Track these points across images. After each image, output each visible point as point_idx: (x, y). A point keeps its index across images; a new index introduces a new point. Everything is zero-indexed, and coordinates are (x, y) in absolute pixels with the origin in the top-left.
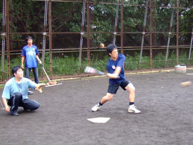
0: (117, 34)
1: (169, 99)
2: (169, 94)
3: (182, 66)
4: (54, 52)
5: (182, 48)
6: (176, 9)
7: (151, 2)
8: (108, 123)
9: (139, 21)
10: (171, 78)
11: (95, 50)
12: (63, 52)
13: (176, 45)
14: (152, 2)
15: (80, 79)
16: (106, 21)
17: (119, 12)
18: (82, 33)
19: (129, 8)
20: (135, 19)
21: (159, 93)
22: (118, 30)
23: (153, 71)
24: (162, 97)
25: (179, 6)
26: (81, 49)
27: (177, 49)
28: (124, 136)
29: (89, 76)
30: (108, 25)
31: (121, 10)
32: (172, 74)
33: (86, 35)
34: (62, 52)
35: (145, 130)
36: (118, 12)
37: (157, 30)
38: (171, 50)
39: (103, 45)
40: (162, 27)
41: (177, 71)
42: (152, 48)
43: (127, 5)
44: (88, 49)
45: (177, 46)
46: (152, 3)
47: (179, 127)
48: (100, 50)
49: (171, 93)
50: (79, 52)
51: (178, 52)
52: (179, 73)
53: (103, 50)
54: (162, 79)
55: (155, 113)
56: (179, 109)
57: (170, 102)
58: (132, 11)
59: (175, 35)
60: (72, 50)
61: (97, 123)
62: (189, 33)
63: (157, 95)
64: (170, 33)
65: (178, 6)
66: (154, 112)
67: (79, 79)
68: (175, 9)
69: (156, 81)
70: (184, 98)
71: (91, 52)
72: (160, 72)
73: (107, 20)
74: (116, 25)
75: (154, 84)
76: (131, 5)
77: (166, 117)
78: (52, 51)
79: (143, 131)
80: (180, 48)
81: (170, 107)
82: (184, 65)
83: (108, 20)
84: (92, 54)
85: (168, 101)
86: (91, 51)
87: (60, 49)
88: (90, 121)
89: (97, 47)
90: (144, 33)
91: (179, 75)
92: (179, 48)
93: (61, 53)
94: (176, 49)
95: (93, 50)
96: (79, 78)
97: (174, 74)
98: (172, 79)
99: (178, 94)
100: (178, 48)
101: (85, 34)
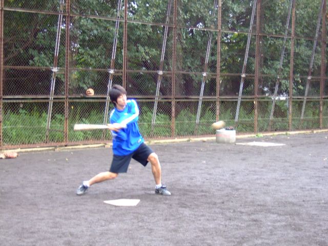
0: (115, 72)
1: (221, 177)
2: (218, 170)
3: (229, 130)
4: (6, 101)
5: (225, 100)
6: (216, 32)
7: (175, 18)
8: (140, 206)
9: (154, 52)
10: (213, 150)
11: (78, 101)
12: (23, 101)
13: (215, 95)
14: (177, 19)
15: (54, 150)
16: (96, 50)
17: (121, 34)
18: (55, 70)
19: (137, 27)
20: (146, 48)
21: (201, 169)
22: (118, 66)
23: (177, 140)
24: (210, 174)
25: (222, 27)
26: (51, 97)
27: (218, 103)
28: (174, 220)
29: (66, 146)
30: (99, 57)
31: (125, 31)
32: (212, 144)
33: (63, 73)
34: (20, 101)
35: (202, 213)
36: (119, 35)
37: (183, 69)
38: (206, 104)
39: (91, 92)
40: (192, 63)
41: (221, 138)
42: (176, 99)
43: (135, 23)
44: (67, 98)
45: (216, 97)
46: (177, 21)
47: (252, 209)
48: (87, 101)
49: (221, 169)
50: (48, 103)
51: (218, 107)
52: (224, 142)
53: (91, 101)
54: (199, 151)
55: (207, 194)
56: (242, 189)
57: (225, 180)
58: (142, 33)
59: (214, 77)
60: (39, 99)
61: (122, 206)
62: (238, 74)
63: (200, 171)
64: (205, 74)
65: (220, 28)
66: (206, 192)
67: (50, 150)
68: (214, 33)
69: (189, 153)
70: (246, 176)
71: (71, 104)
72: (189, 141)
73: (97, 47)
74: (114, 57)
75: (188, 157)
76: (140, 23)
77: (226, 198)
78: (4, 99)
79: (200, 214)
80: (223, 100)
81: (227, 187)
82: (232, 129)
83: (100, 48)
84: (72, 107)
85: (221, 180)
86: (71, 101)
87: (17, 97)
88: (109, 205)
89: (82, 95)
90: (161, 73)
91: (224, 145)
92: (221, 100)
93: (19, 103)
94: (215, 102)
95: (75, 100)
96: (51, 148)
97: (216, 144)
98: (215, 150)
99: (233, 171)
100: (219, 100)
101: (60, 70)
